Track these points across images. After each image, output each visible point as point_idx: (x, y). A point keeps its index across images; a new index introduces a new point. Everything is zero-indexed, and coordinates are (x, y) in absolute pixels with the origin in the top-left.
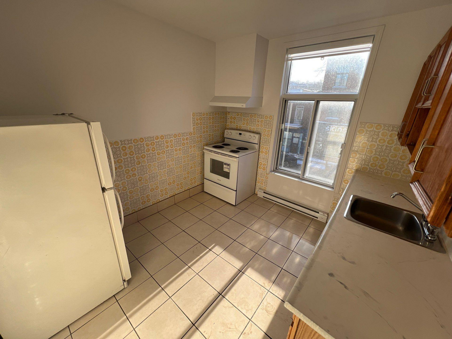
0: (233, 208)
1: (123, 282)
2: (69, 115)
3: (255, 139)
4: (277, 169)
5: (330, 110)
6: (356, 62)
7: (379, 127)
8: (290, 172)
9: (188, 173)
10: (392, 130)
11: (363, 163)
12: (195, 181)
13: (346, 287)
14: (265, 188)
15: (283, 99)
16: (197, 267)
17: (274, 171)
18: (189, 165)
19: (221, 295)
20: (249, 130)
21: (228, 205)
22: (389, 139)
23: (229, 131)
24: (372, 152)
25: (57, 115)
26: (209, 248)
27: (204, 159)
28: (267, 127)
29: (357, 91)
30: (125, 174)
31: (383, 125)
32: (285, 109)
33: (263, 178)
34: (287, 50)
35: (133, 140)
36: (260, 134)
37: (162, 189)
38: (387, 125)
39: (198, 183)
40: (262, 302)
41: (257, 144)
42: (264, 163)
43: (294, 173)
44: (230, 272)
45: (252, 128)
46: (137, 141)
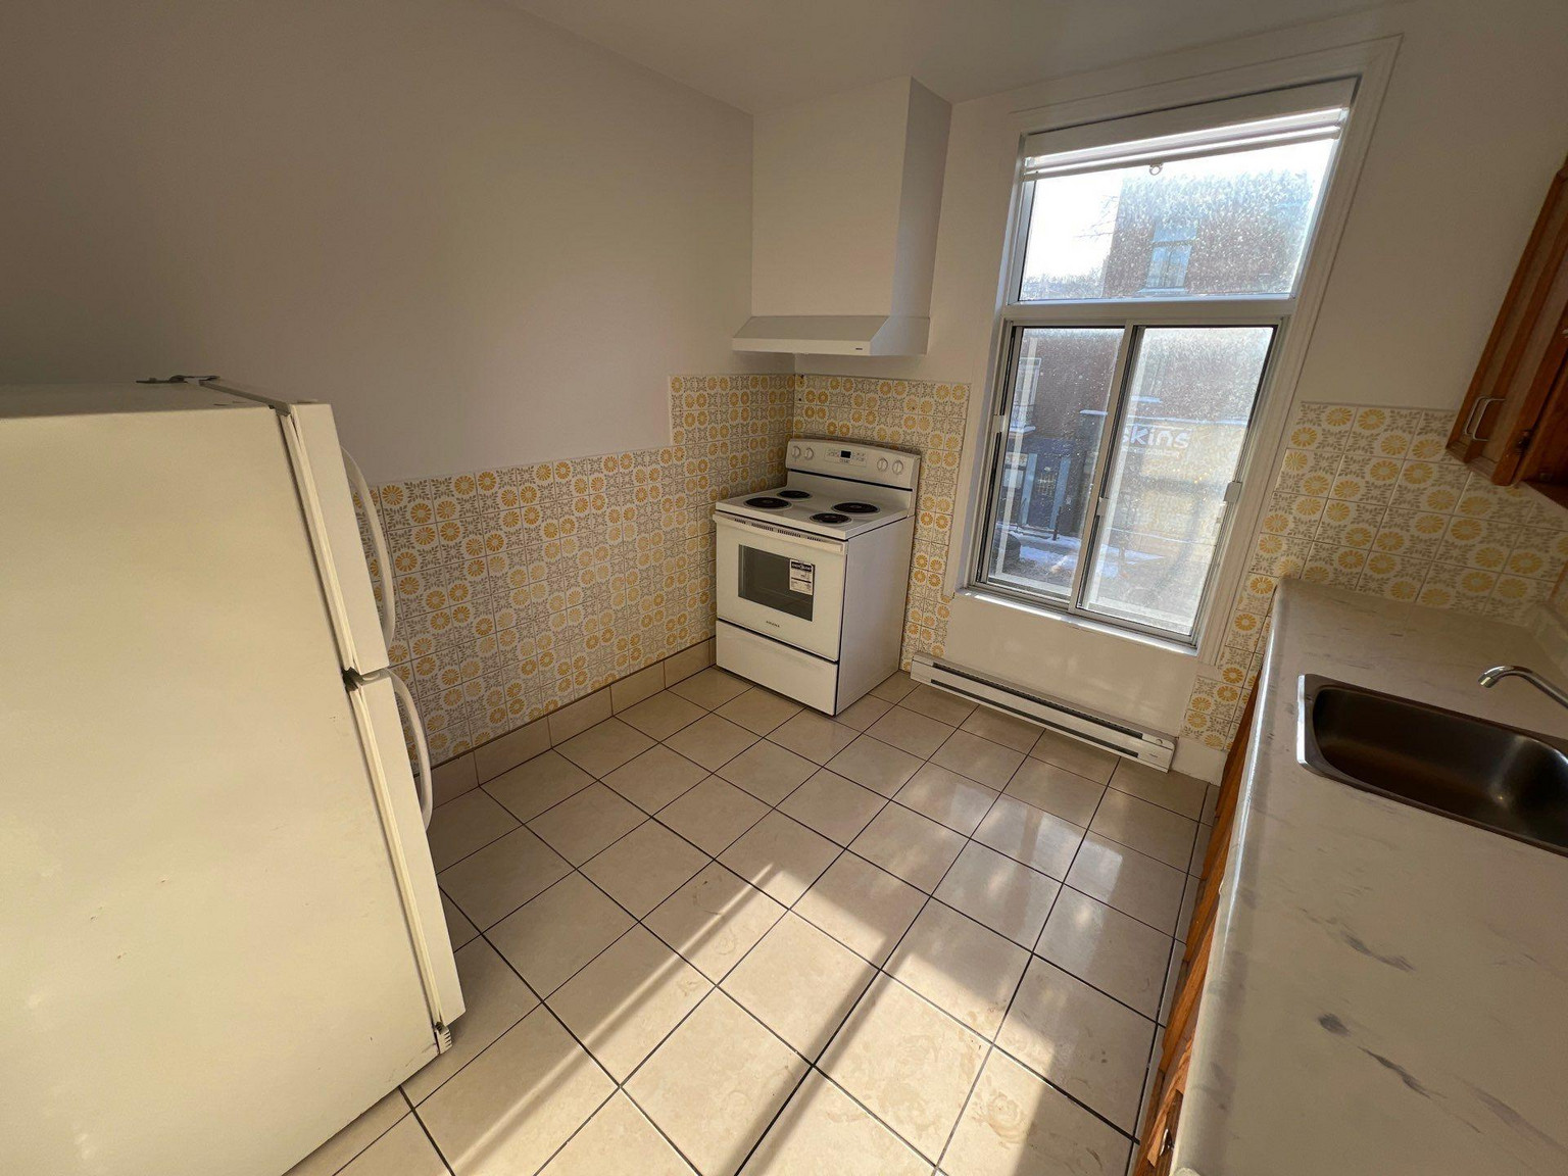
0: (828, 725)
1: (435, 1034)
2: (202, 383)
3: (901, 471)
4: (983, 579)
5: (1180, 359)
6: (1282, 180)
7: (1372, 419)
8: (1029, 589)
9: (659, 600)
10: (1424, 431)
11: (1312, 552)
12: (684, 629)
13: (1409, 1082)
14: (937, 651)
15: (1006, 322)
16: (713, 959)
17: (970, 587)
18: (661, 574)
19: (814, 1067)
20: (876, 438)
21: (806, 714)
22: (1411, 463)
23: (803, 444)
24: (1345, 511)
25: (153, 381)
26: (754, 882)
27: (715, 547)
28: (946, 426)
29: (1285, 286)
30: (428, 609)
31: (1387, 412)
32: (1010, 359)
33: (929, 614)
34: (1022, 140)
35: (453, 481)
36: (918, 452)
37: (566, 663)
38: (1404, 412)
39: (694, 635)
40: (971, 1091)
41: (911, 490)
42: (933, 559)
43: (1047, 593)
44: (841, 972)
45: (889, 431)
46: (471, 485)
